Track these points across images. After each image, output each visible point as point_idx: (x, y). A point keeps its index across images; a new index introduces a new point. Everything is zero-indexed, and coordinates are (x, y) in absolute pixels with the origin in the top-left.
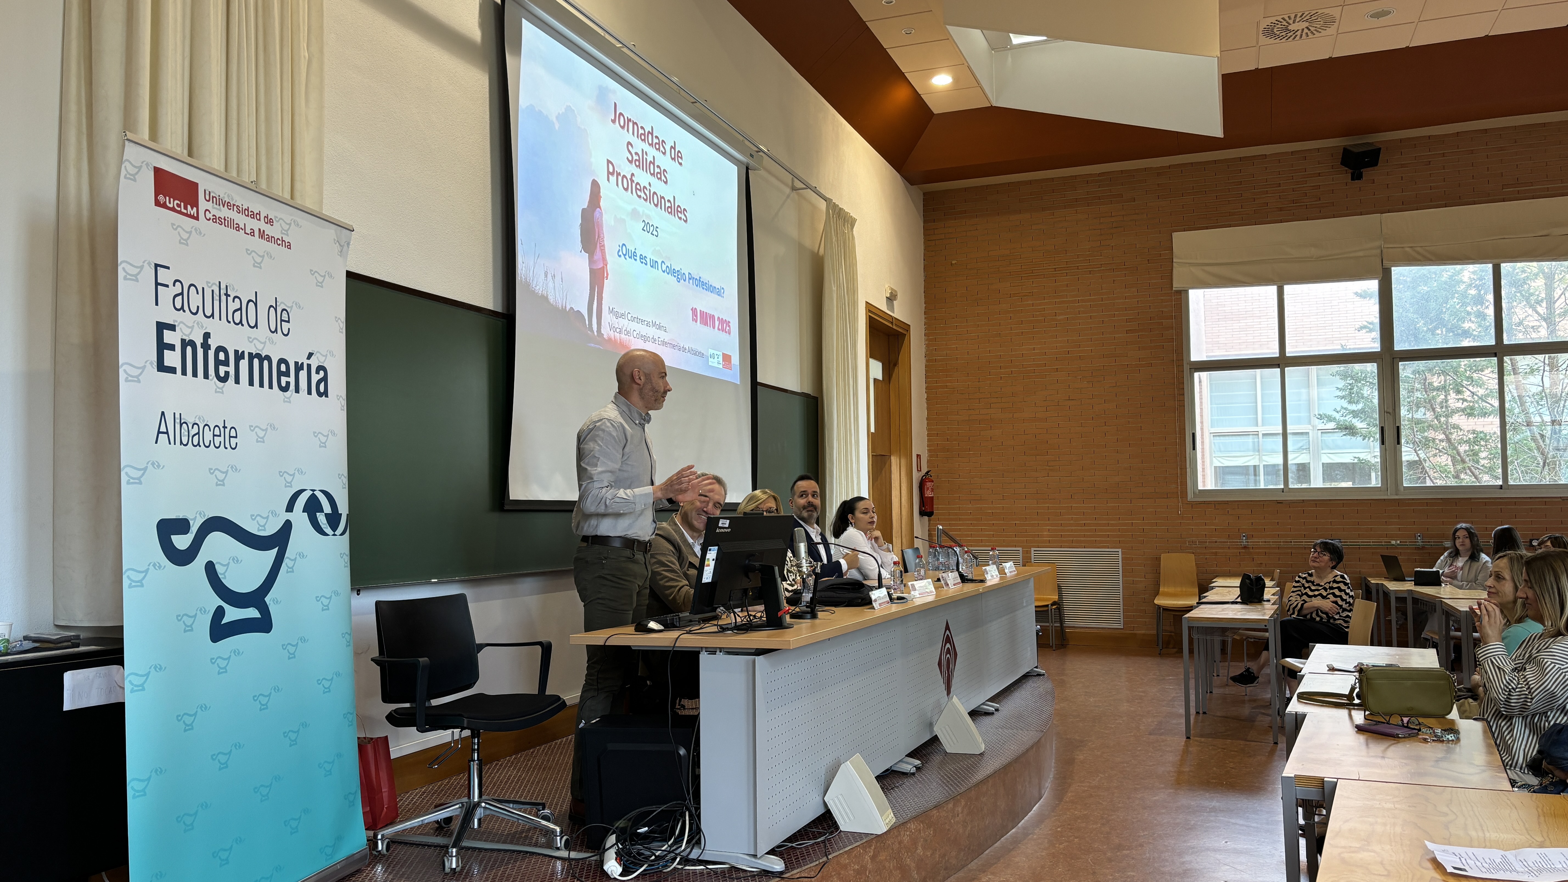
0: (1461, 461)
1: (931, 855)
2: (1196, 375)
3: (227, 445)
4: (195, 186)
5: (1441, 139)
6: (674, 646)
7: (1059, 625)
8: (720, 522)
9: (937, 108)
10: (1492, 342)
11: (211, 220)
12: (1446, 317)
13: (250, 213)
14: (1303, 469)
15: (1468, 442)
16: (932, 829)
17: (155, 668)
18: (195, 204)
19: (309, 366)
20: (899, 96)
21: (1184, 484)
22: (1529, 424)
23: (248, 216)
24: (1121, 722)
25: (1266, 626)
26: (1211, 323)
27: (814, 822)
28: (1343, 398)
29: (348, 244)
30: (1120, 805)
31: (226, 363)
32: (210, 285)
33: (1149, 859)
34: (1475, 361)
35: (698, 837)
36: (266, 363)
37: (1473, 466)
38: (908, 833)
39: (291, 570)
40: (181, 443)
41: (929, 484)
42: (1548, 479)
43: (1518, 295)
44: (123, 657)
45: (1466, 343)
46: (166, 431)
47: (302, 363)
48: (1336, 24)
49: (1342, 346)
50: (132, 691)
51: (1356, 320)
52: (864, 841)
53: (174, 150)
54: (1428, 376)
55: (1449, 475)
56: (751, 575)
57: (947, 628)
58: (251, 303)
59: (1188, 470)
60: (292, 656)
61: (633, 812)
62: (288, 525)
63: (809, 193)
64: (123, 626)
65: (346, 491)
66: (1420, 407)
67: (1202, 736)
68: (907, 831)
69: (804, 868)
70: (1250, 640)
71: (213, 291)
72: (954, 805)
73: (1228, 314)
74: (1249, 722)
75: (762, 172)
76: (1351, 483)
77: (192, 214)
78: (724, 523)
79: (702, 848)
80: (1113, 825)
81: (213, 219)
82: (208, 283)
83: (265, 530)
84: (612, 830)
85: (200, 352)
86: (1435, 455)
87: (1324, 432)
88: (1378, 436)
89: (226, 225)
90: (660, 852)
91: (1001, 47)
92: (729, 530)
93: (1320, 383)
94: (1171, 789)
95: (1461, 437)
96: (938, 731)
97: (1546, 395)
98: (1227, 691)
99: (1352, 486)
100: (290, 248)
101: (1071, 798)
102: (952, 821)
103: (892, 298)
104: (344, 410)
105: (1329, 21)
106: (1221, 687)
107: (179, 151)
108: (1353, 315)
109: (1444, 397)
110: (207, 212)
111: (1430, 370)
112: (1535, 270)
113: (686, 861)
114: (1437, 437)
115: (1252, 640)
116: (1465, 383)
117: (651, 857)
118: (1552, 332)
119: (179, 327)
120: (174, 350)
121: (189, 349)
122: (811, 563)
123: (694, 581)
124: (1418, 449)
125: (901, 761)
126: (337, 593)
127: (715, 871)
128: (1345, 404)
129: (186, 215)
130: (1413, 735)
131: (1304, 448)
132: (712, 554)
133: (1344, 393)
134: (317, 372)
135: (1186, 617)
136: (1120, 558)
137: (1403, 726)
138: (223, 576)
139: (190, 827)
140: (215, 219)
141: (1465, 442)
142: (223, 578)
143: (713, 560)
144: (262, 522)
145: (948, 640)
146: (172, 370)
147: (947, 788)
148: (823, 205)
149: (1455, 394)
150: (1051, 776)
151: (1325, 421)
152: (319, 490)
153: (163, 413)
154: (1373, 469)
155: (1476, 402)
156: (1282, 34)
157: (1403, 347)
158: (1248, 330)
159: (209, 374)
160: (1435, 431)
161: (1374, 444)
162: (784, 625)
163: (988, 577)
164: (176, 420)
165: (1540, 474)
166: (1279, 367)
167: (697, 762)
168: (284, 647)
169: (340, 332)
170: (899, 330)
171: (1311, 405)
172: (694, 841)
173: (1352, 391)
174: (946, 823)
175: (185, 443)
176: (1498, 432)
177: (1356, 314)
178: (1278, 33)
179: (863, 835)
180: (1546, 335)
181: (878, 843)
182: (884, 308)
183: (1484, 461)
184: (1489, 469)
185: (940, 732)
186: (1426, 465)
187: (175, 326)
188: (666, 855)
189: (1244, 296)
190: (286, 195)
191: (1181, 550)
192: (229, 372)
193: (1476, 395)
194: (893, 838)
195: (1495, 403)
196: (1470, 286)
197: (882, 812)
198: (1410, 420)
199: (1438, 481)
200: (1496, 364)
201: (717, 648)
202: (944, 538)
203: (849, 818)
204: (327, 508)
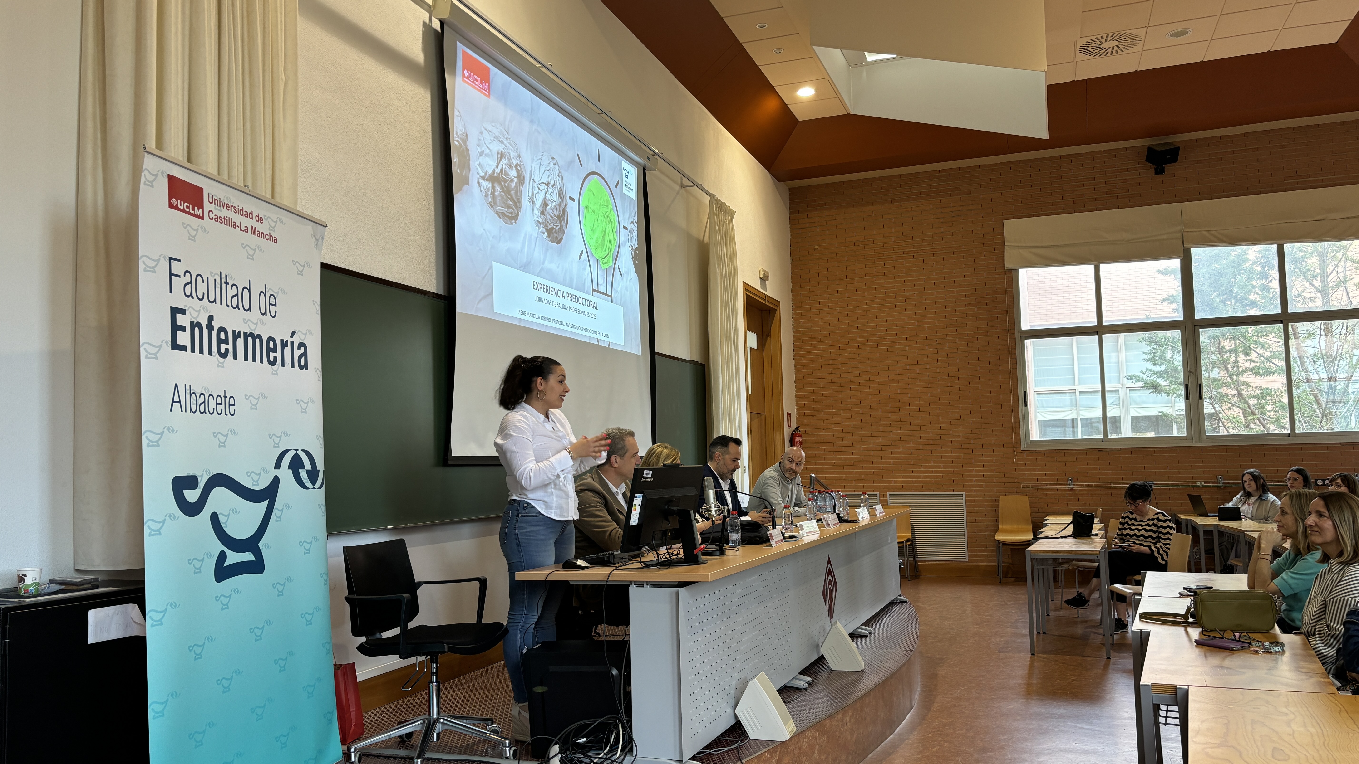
0: (1251, 412)
1: (825, 758)
2: (1026, 341)
3: (228, 412)
4: (200, 191)
5: (1231, 138)
6: (607, 581)
7: (912, 559)
8: (645, 473)
9: (801, 116)
10: (1278, 311)
11: (214, 220)
12: (1235, 290)
13: (244, 213)
14: (1116, 421)
15: (1256, 397)
16: (826, 736)
17: (171, 605)
18: (201, 206)
19: (292, 343)
20: (769, 106)
21: (1018, 435)
22: (1308, 381)
23: (242, 215)
24: (974, 641)
25: (1098, 557)
26: (1033, 297)
27: (725, 732)
28: (1148, 361)
29: (323, 238)
30: (980, 714)
31: (226, 341)
32: (213, 275)
34: (1261, 327)
35: (630, 746)
36: (258, 341)
37: (1261, 417)
38: (806, 740)
39: (279, 519)
40: (191, 410)
41: (798, 438)
42: (1326, 428)
43: (1297, 270)
44: (145, 595)
45: (1252, 312)
46: (178, 400)
47: (287, 341)
48: (1142, 43)
49: (1146, 316)
50: (152, 626)
51: (1157, 293)
52: (771, 747)
53: (178, 158)
54: (1222, 341)
55: (1241, 425)
56: (670, 518)
57: (829, 562)
58: (245, 290)
59: (1021, 424)
60: (281, 594)
61: (573, 725)
62: (276, 480)
63: (695, 190)
64: (144, 569)
65: (322, 450)
66: (1215, 367)
67: (1044, 653)
68: (805, 738)
70: (1080, 569)
71: (215, 280)
72: (843, 716)
73: (1048, 289)
74: (1084, 639)
75: (657, 173)
76: (1154, 433)
77: (198, 214)
78: (648, 474)
79: (634, 755)
80: (977, 731)
81: (215, 218)
82: (211, 273)
83: (258, 485)
84: (555, 741)
85: (205, 332)
86: (1229, 409)
87: (1132, 389)
88: (1183, 393)
89: (226, 223)
90: (597, 759)
91: (857, 64)
92: (652, 480)
93: (1127, 348)
94: (1022, 699)
95: (1249, 392)
96: (824, 651)
97: (1323, 356)
98: (1061, 613)
99: (1154, 436)
100: (276, 242)
101: (938, 708)
102: (842, 729)
103: (764, 279)
104: (320, 380)
105: (1136, 40)
106: (1056, 610)
107: (183, 159)
108: (1154, 289)
109: (1235, 359)
110: (211, 212)
111: (1223, 336)
112: (1310, 249)
114: (1230, 393)
115: (1083, 569)
116: (1253, 346)
118: (1326, 302)
119: (189, 311)
120: (185, 331)
121: (197, 330)
122: (719, 507)
123: (623, 525)
124: (1215, 403)
125: (794, 678)
126: (316, 539)
128: (1149, 365)
129: (194, 215)
130: (1245, 648)
131: (1115, 403)
132: (638, 501)
133: (1149, 357)
134: (299, 348)
135: (1028, 550)
136: (964, 500)
137: (1235, 640)
138: (225, 525)
139: (200, 743)
140: (217, 219)
141: (1253, 397)
142: (225, 527)
143: (639, 505)
144: (256, 478)
145: (830, 572)
146: (183, 348)
147: (836, 701)
148: (707, 199)
149: (1243, 356)
150: (919, 689)
151: (1134, 381)
152: (301, 450)
153: (176, 385)
154: (1176, 422)
155: (1263, 362)
156: (1095, 51)
157: (1202, 316)
158: (1065, 302)
159: (213, 351)
160: (1229, 387)
161: (1177, 399)
162: (698, 562)
163: (860, 517)
164: (187, 391)
165: (1319, 423)
166: (1097, 335)
167: (628, 681)
168: (274, 586)
169: (317, 313)
170: (771, 306)
171: (1120, 367)
172: (627, 749)
173: (1156, 355)
174: (837, 731)
175: (194, 411)
176: (1284, 388)
177: (1157, 288)
178: (1092, 50)
179: (769, 742)
180: (1321, 305)
181: (783, 749)
182: (758, 287)
183: (1272, 413)
184: (1278, 420)
185: (826, 652)
186: (1221, 416)
187: (185, 310)
188: (603, 762)
189: (1061, 274)
190: (269, 195)
191: (1017, 492)
192: (228, 349)
193: (1263, 357)
194: (794, 744)
195: (1282, 364)
196: (1256, 263)
197: (786, 722)
198: (1208, 378)
199: (1231, 430)
200: (1282, 330)
201: (644, 582)
202: (816, 485)
203: (756, 727)
204: (308, 466)
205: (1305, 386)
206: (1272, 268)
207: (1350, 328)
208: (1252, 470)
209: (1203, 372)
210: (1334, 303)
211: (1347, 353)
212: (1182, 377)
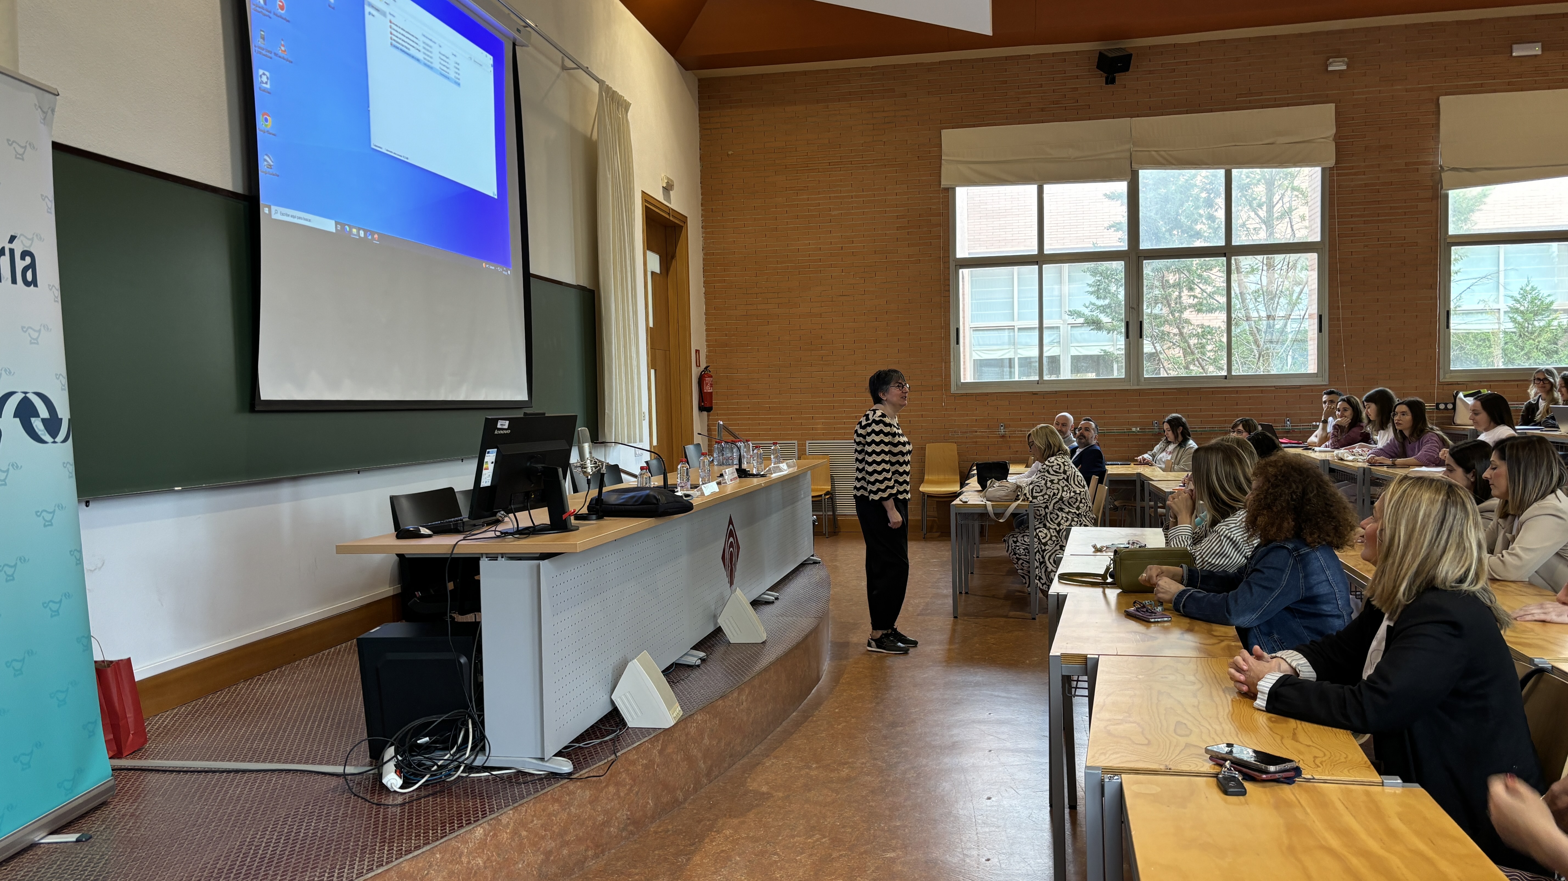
0: (1191, 353)
1: (717, 744)
2: (961, 271)
6: (452, 553)
7: (831, 513)
8: (499, 424)
10: (1222, 243)
12: (1182, 218)
14: (1055, 361)
15: (1197, 335)
16: (718, 719)
19: (12, 251)
21: (948, 376)
22: (1248, 319)
26: (973, 221)
27: (601, 720)
28: (1092, 294)
29: (53, 111)
33: (921, 734)
34: (1205, 260)
35: (482, 744)
37: (1201, 358)
38: (694, 725)
41: (708, 380)
42: (1262, 370)
43: (1244, 199)
45: (1198, 244)
49: (1093, 244)
51: (1105, 220)
52: (652, 736)
54: (1166, 273)
55: (1181, 367)
56: (533, 477)
57: (731, 522)
59: (952, 364)
61: (414, 722)
63: (580, 74)
65: (66, 392)
66: (1157, 303)
67: (967, 615)
68: (693, 723)
69: (592, 768)
72: (738, 694)
73: (990, 212)
75: (530, 49)
76: (1094, 374)
78: (504, 424)
79: (487, 755)
80: (887, 704)
84: (390, 743)
86: (1169, 348)
87: (1074, 326)
88: (1123, 330)
90: (442, 762)
92: (509, 432)
93: (1071, 280)
95: (1191, 331)
96: (722, 622)
97: (1263, 293)
102: (737, 709)
103: (668, 188)
104: (58, 302)
109: (1178, 293)
111: (1168, 269)
112: (1258, 176)
113: (470, 769)
114: (1171, 331)
116: (1196, 280)
117: (433, 766)
118: (1271, 234)
124: (1155, 342)
125: (686, 654)
126: (60, 507)
127: (501, 777)
128: (1093, 299)
131: (1055, 341)
132: (490, 458)
133: (1093, 289)
134: (23, 258)
135: (953, 504)
141: (1194, 336)
143: (492, 463)
145: (731, 534)
147: (731, 678)
148: (595, 87)
149: (1187, 291)
150: (829, 659)
151: (1075, 317)
152: (34, 393)
154: (1117, 363)
155: (1205, 299)
157: (1147, 246)
158: (1007, 228)
160: (1170, 325)
161: (1119, 336)
162: (569, 526)
165: (1255, 364)
166: (1037, 265)
167: (479, 670)
169: (48, 212)
170: (677, 221)
171: (1062, 301)
172: (478, 748)
173: (1100, 287)
174: (731, 712)
176: (1224, 327)
177: (1103, 214)
179: (651, 730)
180: (1265, 238)
181: (666, 737)
182: (661, 198)
183: (1212, 354)
184: (1215, 361)
185: (723, 622)
186: (1161, 356)
188: (448, 765)
189: (1003, 193)
191: (945, 440)
193: (1206, 292)
194: (680, 730)
195: (1223, 300)
196: (1203, 189)
197: (670, 707)
198: (1150, 315)
199: (1171, 372)
200: (1225, 263)
201: (498, 554)
202: (724, 433)
203: (636, 713)
204: (44, 413)
205: (1245, 325)
206: (1218, 195)
207: (1292, 263)
209: (1145, 307)
210: (1277, 235)
211: (1288, 289)
212: (1123, 314)
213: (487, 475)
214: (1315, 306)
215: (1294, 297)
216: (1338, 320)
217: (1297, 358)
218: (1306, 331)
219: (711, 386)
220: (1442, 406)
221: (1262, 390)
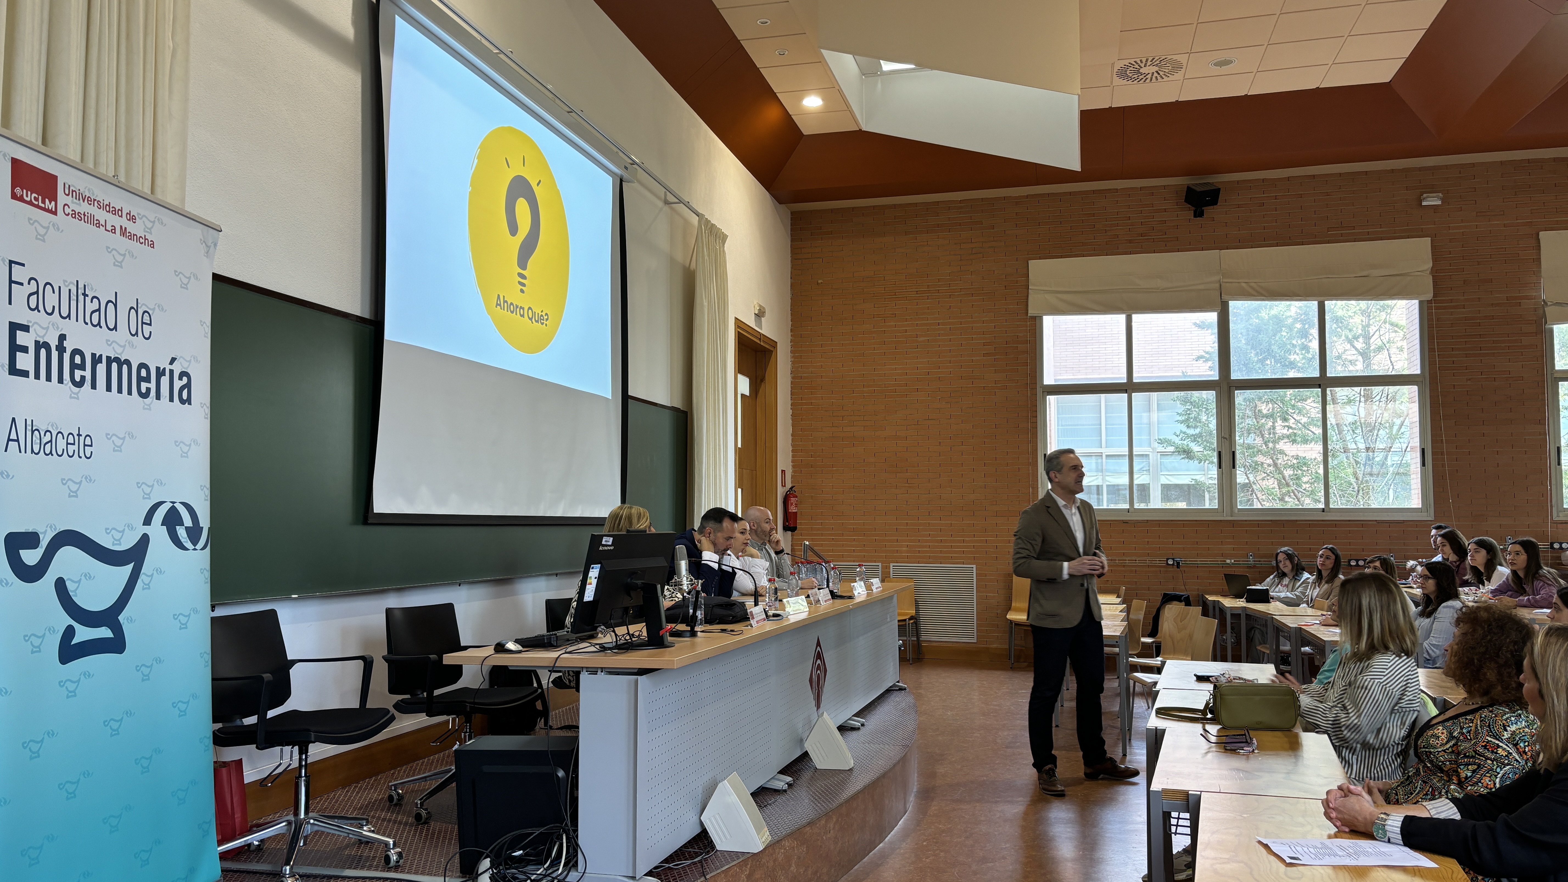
0: (1286, 484)
1: (804, 872)
2: (1048, 397)
3: (82, 454)
4: (54, 178)
5: (1274, 182)
6: (555, 666)
7: (915, 639)
8: (604, 540)
9: (807, 129)
10: (1316, 374)
11: (70, 215)
12: (1275, 348)
13: (111, 209)
14: (1144, 488)
15: (1292, 467)
16: (805, 846)
18: (54, 198)
19: (171, 372)
20: (771, 115)
22: (1346, 451)
23: (109, 212)
24: (979, 735)
25: (1117, 642)
26: (1059, 348)
27: (689, 842)
28: (1182, 422)
29: (215, 245)
30: (982, 818)
31: (82, 367)
32: (67, 284)
34: (1300, 391)
35: (575, 860)
36: (125, 367)
37: (1296, 490)
38: (782, 851)
39: (147, 587)
40: (32, 451)
41: (793, 500)
42: (1362, 503)
43: (1338, 330)
45: (1292, 374)
46: (16, 438)
47: (164, 369)
48: (1183, 70)
49: (1183, 372)
51: (1194, 349)
52: (741, 860)
53: (27, 138)
54: (1258, 403)
55: (1276, 498)
56: (633, 594)
57: (818, 644)
58: (110, 304)
60: (146, 678)
61: (507, 835)
62: (145, 539)
63: (681, 208)
65: (208, 503)
66: (1250, 433)
68: (781, 849)
71: (70, 290)
72: (826, 822)
73: (1076, 339)
75: (636, 185)
76: (1185, 503)
77: (50, 209)
78: (608, 541)
79: (580, 871)
80: (977, 838)
81: (72, 214)
82: (65, 281)
83: (120, 544)
84: (485, 854)
85: (55, 355)
86: (1263, 479)
87: (1163, 454)
88: (1215, 460)
89: (86, 220)
90: (535, 876)
91: (871, 73)
92: (612, 548)
93: (1160, 408)
95: (1286, 462)
96: (808, 747)
97: (1361, 425)
99: (1185, 507)
100: (153, 247)
101: (935, 812)
102: (824, 837)
103: (760, 315)
104: (207, 419)
105: (1177, 67)
107: (33, 140)
108: (1190, 344)
109: (1271, 424)
110: (66, 207)
111: (1260, 399)
112: (1353, 308)
114: (1265, 462)
116: (1290, 411)
118: (1367, 366)
119: (34, 327)
120: (27, 352)
121: (43, 352)
124: (1248, 472)
125: (772, 778)
126: (195, 611)
128: (1183, 427)
129: (44, 209)
131: (1144, 469)
132: (594, 572)
133: (1183, 418)
134: (180, 378)
136: (975, 573)
138: (74, 593)
139: (36, 861)
140: (75, 215)
141: (1289, 467)
142: (74, 596)
143: (596, 578)
144: (117, 536)
145: (819, 656)
146: (25, 374)
147: (819, 805)
148: (695, 219)
149: (1281, 421)
150: (914, 790)
151: (1165, 446)
152: (180, 503)
153: (14, 419)
154: (1209, 492)
155: (1300, 429)
156: (1134, 76)
157: (1238, 376)
158: (1094, 355)
159: (64, 378)
160: (1264, 456)
161: (1210, 467)
162: (666, 643)
163: (856, 593)
164: (28, 427)
165: (1355, 498)
166: (1126, 393)
167: (575, 784)
168: (138, 669)
169: (205, 336)
170: (767, 346)
171: (1152, 429)
172: (571, 864)
173: (1191, 416)
174: (818, 840)
175: (36, 451)
176: (1320, 458)
177: (1193, 343)
178: (1130, 75)
179: (739, 854)
180: (1362, 369)
181: (754, 863)
182: (753, 325)
183: (1308, 486)
184: (1313, 493)
185: (810, 747)
186: (1254, 487)
187: (29, 326)
188: (541, 879)
189: (1090, 323)
190: (147, 190)
192: (85, 377)
193: (1300, 423)
194: (768, 856)
195: (1319, 431)
196: (1296, 320)
197: (759, 830)
198: (1242, 445)
199: (1265, 503)
200: (1320, 394)
201: (598, 668)
202: (810, 553)
203: (725, 836)
204: (188, 521)
205: (1343, 457)
206: (1312, 326)
207: (1391, 395)
208: (1286, 548)
209: (1237, 438)
210: (1375, 367)
211: (1387, 421)
212: (1216, 444)
213: (590, 590)
214: (1418, 439)
215: (1395, 428)
216: (1442, 454)
217: (1399, 492)
218: (1408, 465)
219: (796, 506)
220: (1556, 546)
221: (1363, 524)
